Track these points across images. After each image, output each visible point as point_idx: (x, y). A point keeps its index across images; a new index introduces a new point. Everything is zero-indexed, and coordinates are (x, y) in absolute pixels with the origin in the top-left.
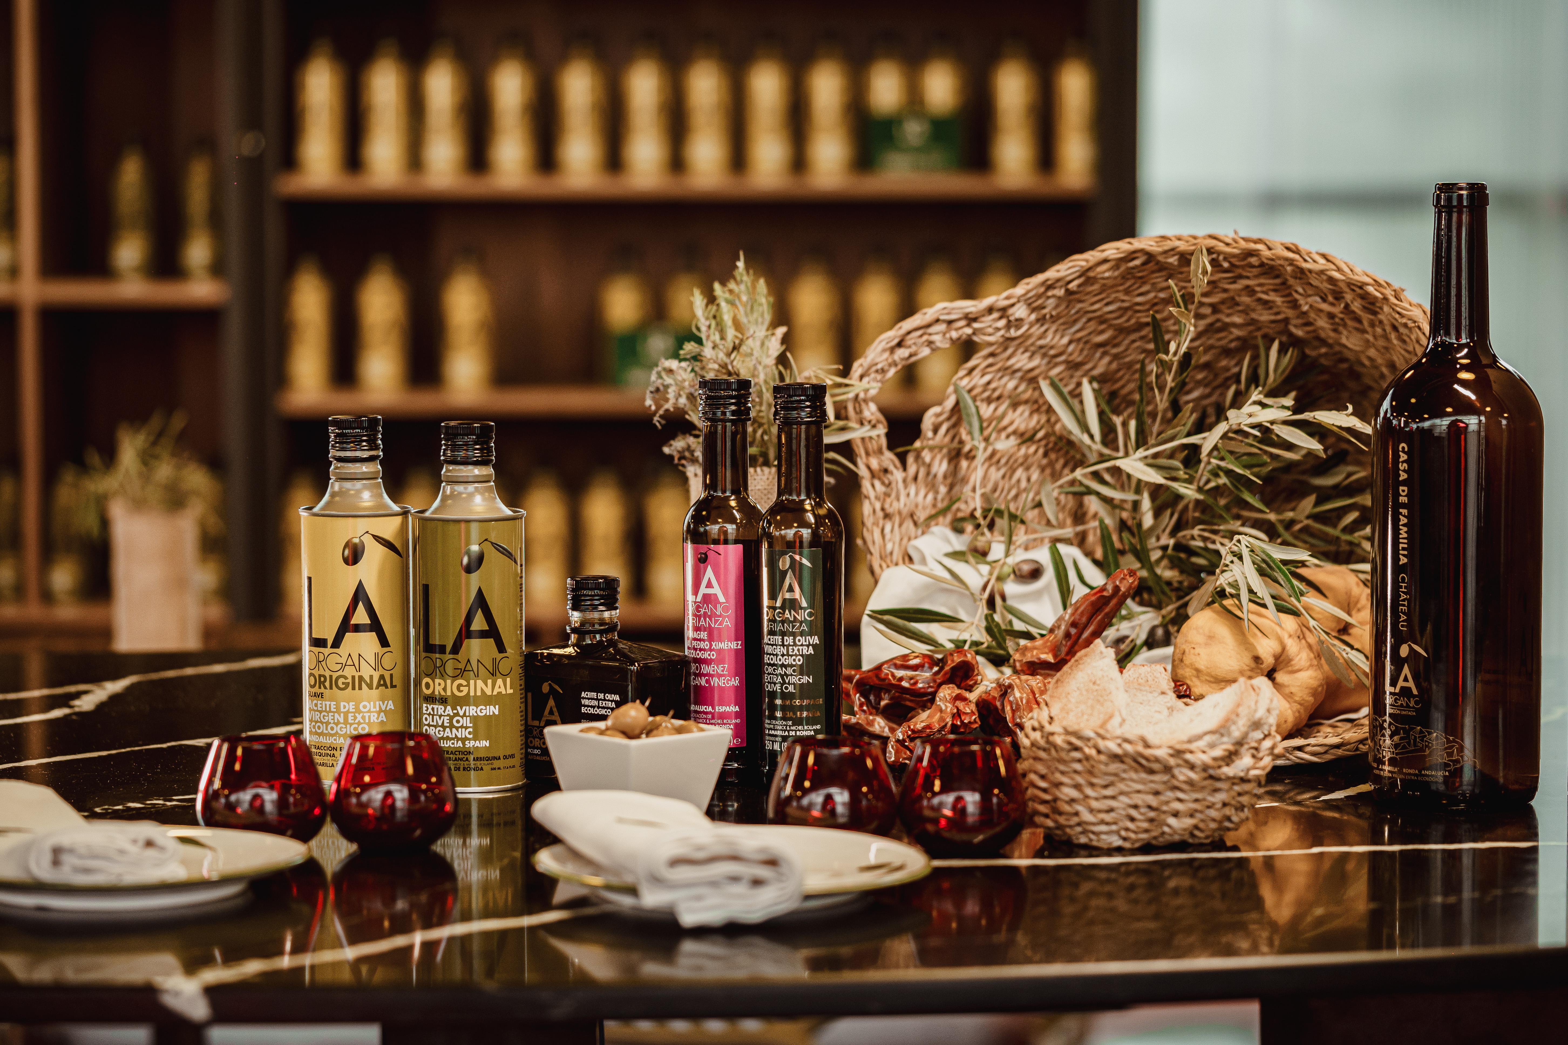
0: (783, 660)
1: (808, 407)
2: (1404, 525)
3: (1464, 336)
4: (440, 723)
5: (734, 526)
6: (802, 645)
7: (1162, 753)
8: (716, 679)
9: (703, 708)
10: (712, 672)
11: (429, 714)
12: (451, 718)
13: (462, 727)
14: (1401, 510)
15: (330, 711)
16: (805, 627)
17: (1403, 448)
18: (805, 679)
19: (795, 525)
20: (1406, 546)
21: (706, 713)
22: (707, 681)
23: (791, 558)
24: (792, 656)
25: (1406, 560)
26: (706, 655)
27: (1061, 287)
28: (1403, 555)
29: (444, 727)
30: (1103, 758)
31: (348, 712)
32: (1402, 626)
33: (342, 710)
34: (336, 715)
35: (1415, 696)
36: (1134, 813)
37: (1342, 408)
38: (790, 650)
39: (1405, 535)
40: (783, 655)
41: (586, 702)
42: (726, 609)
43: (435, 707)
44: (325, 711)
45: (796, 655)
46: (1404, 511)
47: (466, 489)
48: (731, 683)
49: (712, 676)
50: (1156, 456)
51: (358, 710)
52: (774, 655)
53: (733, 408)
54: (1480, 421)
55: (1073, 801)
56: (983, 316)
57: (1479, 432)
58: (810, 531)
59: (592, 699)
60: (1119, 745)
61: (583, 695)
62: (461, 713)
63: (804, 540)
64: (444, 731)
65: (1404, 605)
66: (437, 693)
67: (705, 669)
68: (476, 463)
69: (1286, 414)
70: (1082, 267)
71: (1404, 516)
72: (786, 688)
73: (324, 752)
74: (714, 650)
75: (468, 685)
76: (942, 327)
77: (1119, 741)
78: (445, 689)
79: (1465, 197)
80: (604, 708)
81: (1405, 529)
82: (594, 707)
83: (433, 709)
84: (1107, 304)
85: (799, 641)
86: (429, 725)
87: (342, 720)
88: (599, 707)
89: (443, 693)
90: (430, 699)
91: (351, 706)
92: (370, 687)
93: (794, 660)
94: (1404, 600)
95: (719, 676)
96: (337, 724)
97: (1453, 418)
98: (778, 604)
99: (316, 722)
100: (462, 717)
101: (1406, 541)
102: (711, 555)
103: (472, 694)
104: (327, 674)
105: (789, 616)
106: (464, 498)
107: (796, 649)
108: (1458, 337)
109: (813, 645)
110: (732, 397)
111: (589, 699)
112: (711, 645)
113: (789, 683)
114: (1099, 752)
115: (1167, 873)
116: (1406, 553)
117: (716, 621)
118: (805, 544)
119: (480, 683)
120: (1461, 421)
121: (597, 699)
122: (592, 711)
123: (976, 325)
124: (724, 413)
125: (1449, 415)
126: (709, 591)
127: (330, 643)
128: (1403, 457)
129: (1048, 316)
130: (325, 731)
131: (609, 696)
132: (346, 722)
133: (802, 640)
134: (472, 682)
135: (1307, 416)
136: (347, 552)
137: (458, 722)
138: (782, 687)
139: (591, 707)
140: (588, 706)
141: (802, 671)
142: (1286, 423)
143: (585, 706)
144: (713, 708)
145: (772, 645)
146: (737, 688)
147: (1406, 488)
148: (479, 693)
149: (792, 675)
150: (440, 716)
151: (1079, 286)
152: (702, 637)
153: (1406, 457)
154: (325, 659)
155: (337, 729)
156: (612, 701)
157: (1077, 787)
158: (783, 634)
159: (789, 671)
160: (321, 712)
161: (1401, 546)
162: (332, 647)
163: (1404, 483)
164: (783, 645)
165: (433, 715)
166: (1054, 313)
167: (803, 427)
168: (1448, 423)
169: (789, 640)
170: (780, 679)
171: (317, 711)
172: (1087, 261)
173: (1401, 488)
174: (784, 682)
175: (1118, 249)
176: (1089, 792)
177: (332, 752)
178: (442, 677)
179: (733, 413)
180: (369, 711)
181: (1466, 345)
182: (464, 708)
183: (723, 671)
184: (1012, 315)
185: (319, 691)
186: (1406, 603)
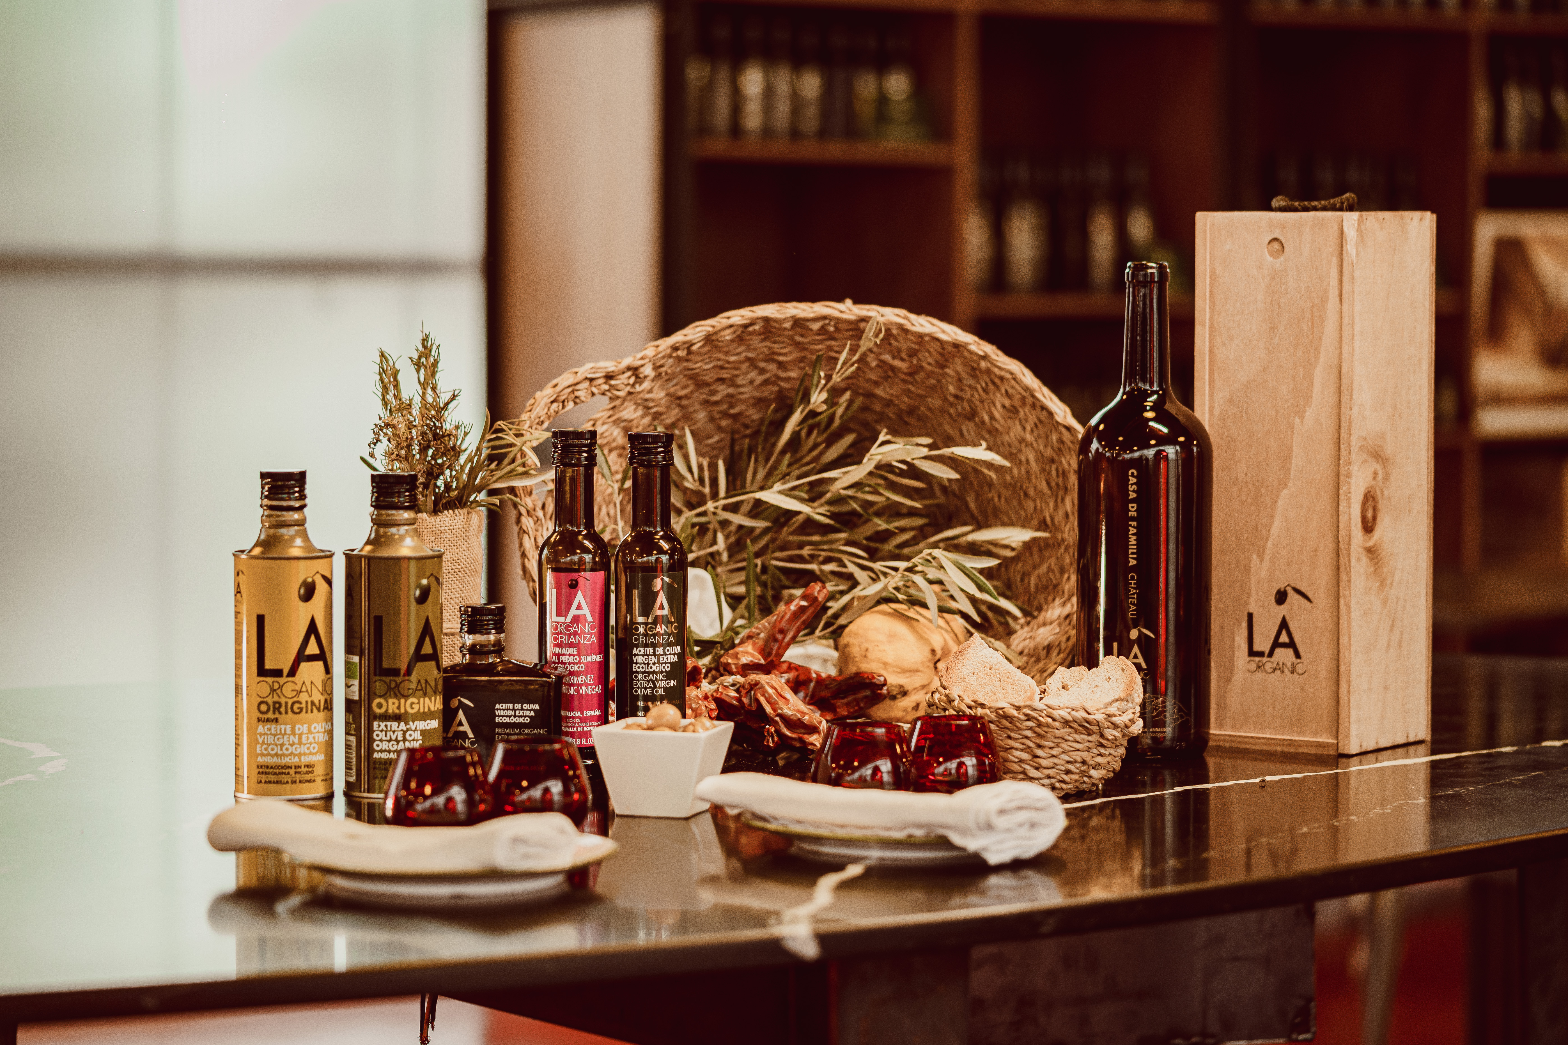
0: (654, 668)
1: (661, 452)
2: (1133, 534)
3: (1155, 385)
4: (394, 738)
5: (590, 556)
6: (670, 654)
7: (1099, 717)
8: (584, 688)
9: (572, 714)
10: (581, 683)
11: (382, 731)
12: (405, 733)
13: (413, 740)
14: (1130, 523)
15: (285, 734)
16: (672, 639)
17: (1133, 473)
18: (673, 683)
19: (655, 552)
20: (1135, 551)
21: (573, 717)
22: (577, 690)
23: (662, 579)
24: (662, 664)
25: (1135, 562)
26: (575, 668)
27: (683, 349)
28: (1133, 558)
29: (398, 742)
30: (1057, 724)
31: (302, 734)
32: (1132, 615)
33: (297, 732)
34: (292, 737)
35: (1145, 670)
36: (1070, 767)
37: (975, 445)
38: (661, 659)
39: (1135, 542)
40: (654, 664)
41: (501, 713)
42: (592, 628)
43: (389, 724)
44: (280, 734)
45: (666, 663)
46: (1134, 524)
47: (398, 530)
48: (596, 691)
49: (581, 685)
50: (794, 488)
51: (310, 732)
52: (645, 664)
53: (585, 455)
54: (1177, 451)
55: (1021, 761)
56: (619, 374)
57: (1177, 460)
58: (667, 557)
59: (507, 710)
60: (1069, 713)
61: (497, 706)
62: (413, 728)
63: (664, 565)
64: (398, 744)
65: (1134, 598)
66: (390, 711)
67: (575, 680)
68: (406, 508)
69: (925, 451)
70: (708, 331)
71: (1134, 527)
72: (657, 692)
73: (277, 771)
74: (582, 663)
75: (419, 703)
76: (586, 384)
77: (1069, 710)
78: (399, 708)
79: (1156, 274)
80: (521, 716)
81: (1135, 537)
82: (510, 717)
83: (386, 726)
84: (706, 364)
85: (668, 650)
86: (381, 741)
87: (296, 741)
88: (515, 716)
89: (397, 711)
90: (386, 717)
91: (304, 728)
92: (319, 709)
93: (664, 667)
94: (1133, 594)
95: (587, 685)
96: (292, 745)
97: (1158, 448)
98: (650, 620)
99: (269, 745)
100: (414, 731)
101: (1135, 547)
102: (581, 581)
103: (422, 710)
104: (283, 700)
105: (660, 630)
106: (397, 539)
107: (665, 657)
108: (1151, 385)
109: (677, 654)
110: (585, 446)
111: (504, 710)
112: (580, 659)
113: (660, 688)
114: (1054, 720)
115: (1086, 815)
116: (1135, 556)
117: (585, 638)
118: (665, 569)
119: (427, 699)
120: (1163, 451)
121: (513, 709)
122: (507, 720)
123: (613, 382)
124: (579, 459)
125: (1154, 446)
126: (579, 612)
127: (285, 673)
128: (1133, 480)
129: (663, 374)
130: (279, 752)
131: (525, 706)
132: (300, 743)
133: (670, 649)
134: (422, 700)
135: (946, 451)
136: (302, 591)
137: (411, 735)
138: (653, 690)
139: (507, 716)
140: (503, 716)
141: (669, 676)
142: (925, 458)
143: (499, 716)
144: (582, 713)
145: (643, 656)
146: (599, 695)
147: (1135, 505)
148: (426, 710)
149: (662, 680)
150: (394, 732)
151: (700, 348)
152: (572, 652)
153: (1135, 480)
154: (281, 687)
155: (291, 749)
156: (530, 710)
157: (1028, 749)
158: (654, 645)
159: (660, 677)
160: (275, 735)
161: (1130, 551)
162: (288, 676)
163: (1133, 501)
164: (654, 655)
165: (386, 732)
166: (669, 371)
167: (659, 469)
168: (1154, 452)
169: (659, 650)
170: (651, 684)
171: (271, 734)
172: (713, 327)
173: (1130, 505)
174: (655, 687)
175: (742, 316)
176: (1039, 752)
177: (287, 771)
178: (396, 697)
179: (586, 459)
180: (318, 732)
181: (1156, 392)
182: (416, 723)
183: (590, 681)
184: (642, 373)
185: (275, 716)
186: (1135, 596)
